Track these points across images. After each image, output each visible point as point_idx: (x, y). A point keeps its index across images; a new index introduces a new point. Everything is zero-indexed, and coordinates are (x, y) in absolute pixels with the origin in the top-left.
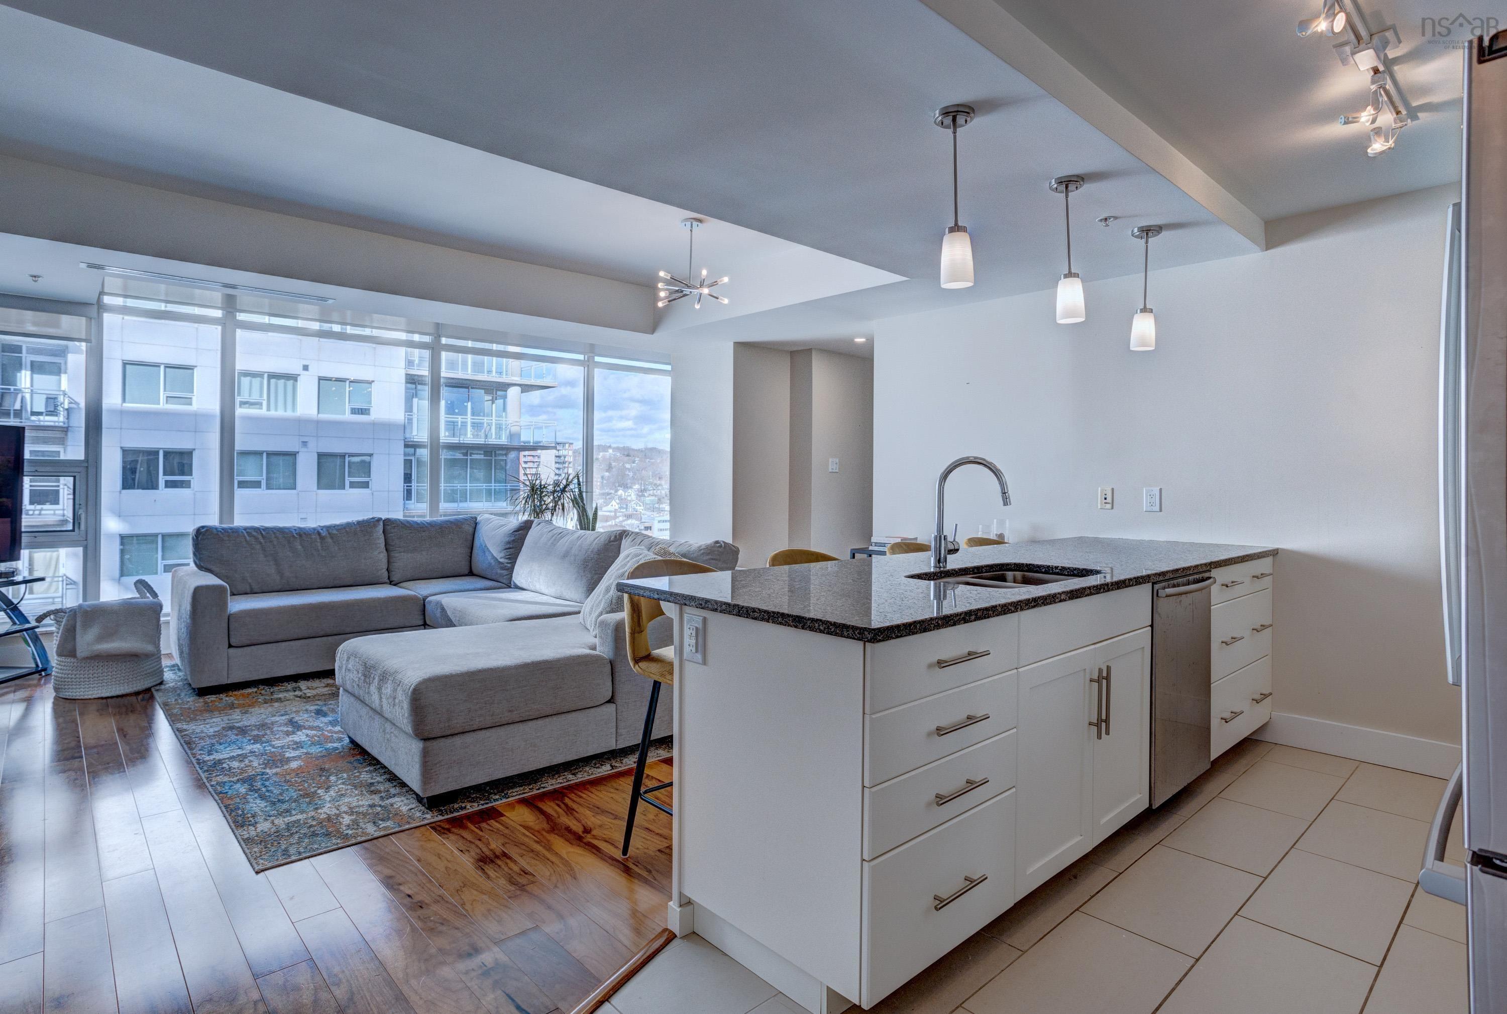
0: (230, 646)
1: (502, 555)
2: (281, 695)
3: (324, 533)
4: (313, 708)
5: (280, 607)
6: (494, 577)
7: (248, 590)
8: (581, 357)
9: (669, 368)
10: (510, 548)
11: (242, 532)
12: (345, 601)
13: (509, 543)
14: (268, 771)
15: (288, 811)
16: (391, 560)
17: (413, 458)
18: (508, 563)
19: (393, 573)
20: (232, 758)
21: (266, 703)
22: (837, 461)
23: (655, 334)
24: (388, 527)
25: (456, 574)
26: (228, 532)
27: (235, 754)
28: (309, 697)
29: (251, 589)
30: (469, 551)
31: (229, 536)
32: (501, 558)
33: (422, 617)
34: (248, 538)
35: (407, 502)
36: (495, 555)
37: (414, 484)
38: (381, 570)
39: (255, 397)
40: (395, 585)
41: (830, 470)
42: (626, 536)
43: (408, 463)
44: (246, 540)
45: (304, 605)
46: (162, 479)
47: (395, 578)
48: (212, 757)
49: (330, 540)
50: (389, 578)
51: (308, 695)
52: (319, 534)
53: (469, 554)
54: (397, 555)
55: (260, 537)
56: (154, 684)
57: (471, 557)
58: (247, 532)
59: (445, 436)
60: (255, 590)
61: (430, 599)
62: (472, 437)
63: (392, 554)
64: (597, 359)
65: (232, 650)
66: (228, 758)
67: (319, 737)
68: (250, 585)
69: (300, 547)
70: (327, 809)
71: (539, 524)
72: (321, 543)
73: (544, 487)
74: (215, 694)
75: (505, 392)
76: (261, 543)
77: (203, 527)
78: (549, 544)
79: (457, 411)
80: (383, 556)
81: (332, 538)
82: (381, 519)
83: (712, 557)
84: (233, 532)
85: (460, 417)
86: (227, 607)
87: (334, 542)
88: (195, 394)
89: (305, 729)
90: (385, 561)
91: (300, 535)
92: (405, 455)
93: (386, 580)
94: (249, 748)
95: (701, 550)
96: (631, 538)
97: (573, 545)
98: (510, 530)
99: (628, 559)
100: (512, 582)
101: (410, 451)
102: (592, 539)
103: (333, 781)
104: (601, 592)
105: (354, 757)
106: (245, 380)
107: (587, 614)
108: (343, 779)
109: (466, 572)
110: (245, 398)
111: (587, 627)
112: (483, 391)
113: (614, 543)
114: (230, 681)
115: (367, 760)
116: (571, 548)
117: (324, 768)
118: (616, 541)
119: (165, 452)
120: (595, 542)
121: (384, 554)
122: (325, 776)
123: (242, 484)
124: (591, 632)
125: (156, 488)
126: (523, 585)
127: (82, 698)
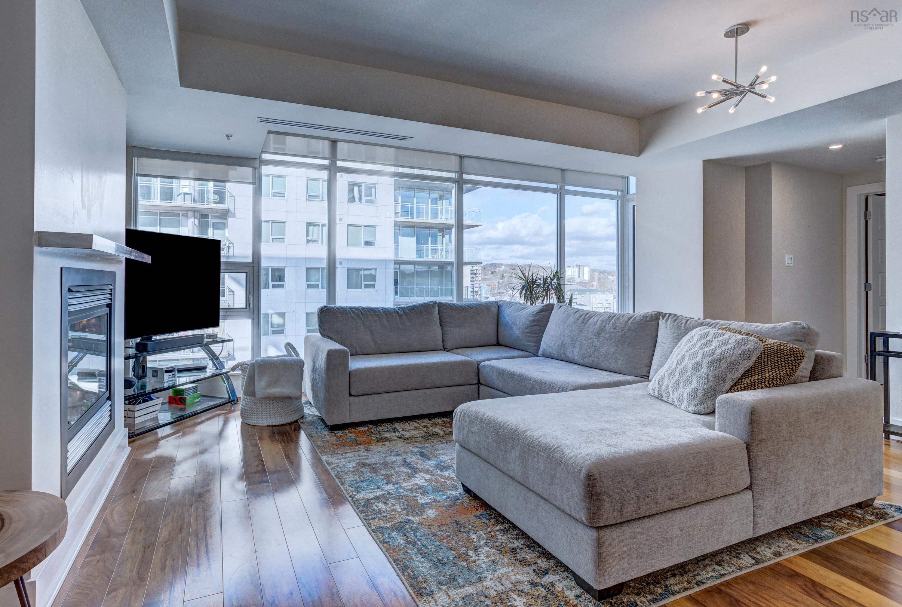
0: (351, 395)
2: (387, 435)
3: (400, 311)
4: (416, 450)
5: (382, 367)
6: (521, 348)
11: (349, 311)
12: (425, 364)
13: (533, 321)
14: (412, 518)
16: (444, 334)
17: (398, 271)
19: (447, 342)
20: (378, 499)
21: (378, 441)
22: (792, 256)
23: (643, 156)
24: (441, 309)
25: (488, 344)
26: (340, 310)
27: (377, 495)
28: (408, 439)
30: (496, 327)
31: (341, 313)
33: (477, 378)
34: (353, 315)
35: (396, 296)
37: (399, 286)
38: (439, 340)
40: (448, 351)
41: (786, 264)
42: (664, 317)
43: (396, 273)
45: (398, 366)
46: (271, 283)
47: (448, 345)
49: (405, 317)
50: (443, 346)
51: (406, 436)
53: (496, 329)
54: (448, 329)
56: (299, 417)
57: (497, 331)
58: (352, 311)
59: (416, 257)
60: (359, 353)
61: (483, 364)
62: (431, 257)
63: (446, 328)
64: (567, 188)
65: (352, 398)
67: (436, 483)
68: (356, 349)
69: (386, 322)
71: (561, 307)
75: (450, 230)
76: (361, 319)
77: (325, 307)
79: (423, 242)
80: (439, 330)
82: (437, 302)
84: (343, 311)
85: (425, 245)
86: (349, 366)
88: (286, 236)
89: (420, 472)
90: (440, 333)
92: (394, 269)
93: (442, 348)
94: (385, 488)
95: (778, 331)
96: (670, 318)
97: (606, 324)
98: (534, 312)
99: (709, 338)
100: (540, 352)
101: (397, 266)
102: (626, 319)
103: (475, 540)
104: (686, 368)
105: (477, 510)
106: (311, 228)
107: (667, 388)
108: (483, 539)
109: (495, 343)
110: (310, 238)
111: (665, 399)
112: (437, 230)
113: (651, 323)
114: (351, 421)
115: (491, 515)
116: (605, 326)
117: (459, 522)
118: (653, 321)
119: (272, 269)
120: (630, 321)
121: (440, 328)
122: (464, 532)
123: (309, 286)
124: (678, 407)
125: (268, 288)
126: (553, 355)
127: (258, 424)
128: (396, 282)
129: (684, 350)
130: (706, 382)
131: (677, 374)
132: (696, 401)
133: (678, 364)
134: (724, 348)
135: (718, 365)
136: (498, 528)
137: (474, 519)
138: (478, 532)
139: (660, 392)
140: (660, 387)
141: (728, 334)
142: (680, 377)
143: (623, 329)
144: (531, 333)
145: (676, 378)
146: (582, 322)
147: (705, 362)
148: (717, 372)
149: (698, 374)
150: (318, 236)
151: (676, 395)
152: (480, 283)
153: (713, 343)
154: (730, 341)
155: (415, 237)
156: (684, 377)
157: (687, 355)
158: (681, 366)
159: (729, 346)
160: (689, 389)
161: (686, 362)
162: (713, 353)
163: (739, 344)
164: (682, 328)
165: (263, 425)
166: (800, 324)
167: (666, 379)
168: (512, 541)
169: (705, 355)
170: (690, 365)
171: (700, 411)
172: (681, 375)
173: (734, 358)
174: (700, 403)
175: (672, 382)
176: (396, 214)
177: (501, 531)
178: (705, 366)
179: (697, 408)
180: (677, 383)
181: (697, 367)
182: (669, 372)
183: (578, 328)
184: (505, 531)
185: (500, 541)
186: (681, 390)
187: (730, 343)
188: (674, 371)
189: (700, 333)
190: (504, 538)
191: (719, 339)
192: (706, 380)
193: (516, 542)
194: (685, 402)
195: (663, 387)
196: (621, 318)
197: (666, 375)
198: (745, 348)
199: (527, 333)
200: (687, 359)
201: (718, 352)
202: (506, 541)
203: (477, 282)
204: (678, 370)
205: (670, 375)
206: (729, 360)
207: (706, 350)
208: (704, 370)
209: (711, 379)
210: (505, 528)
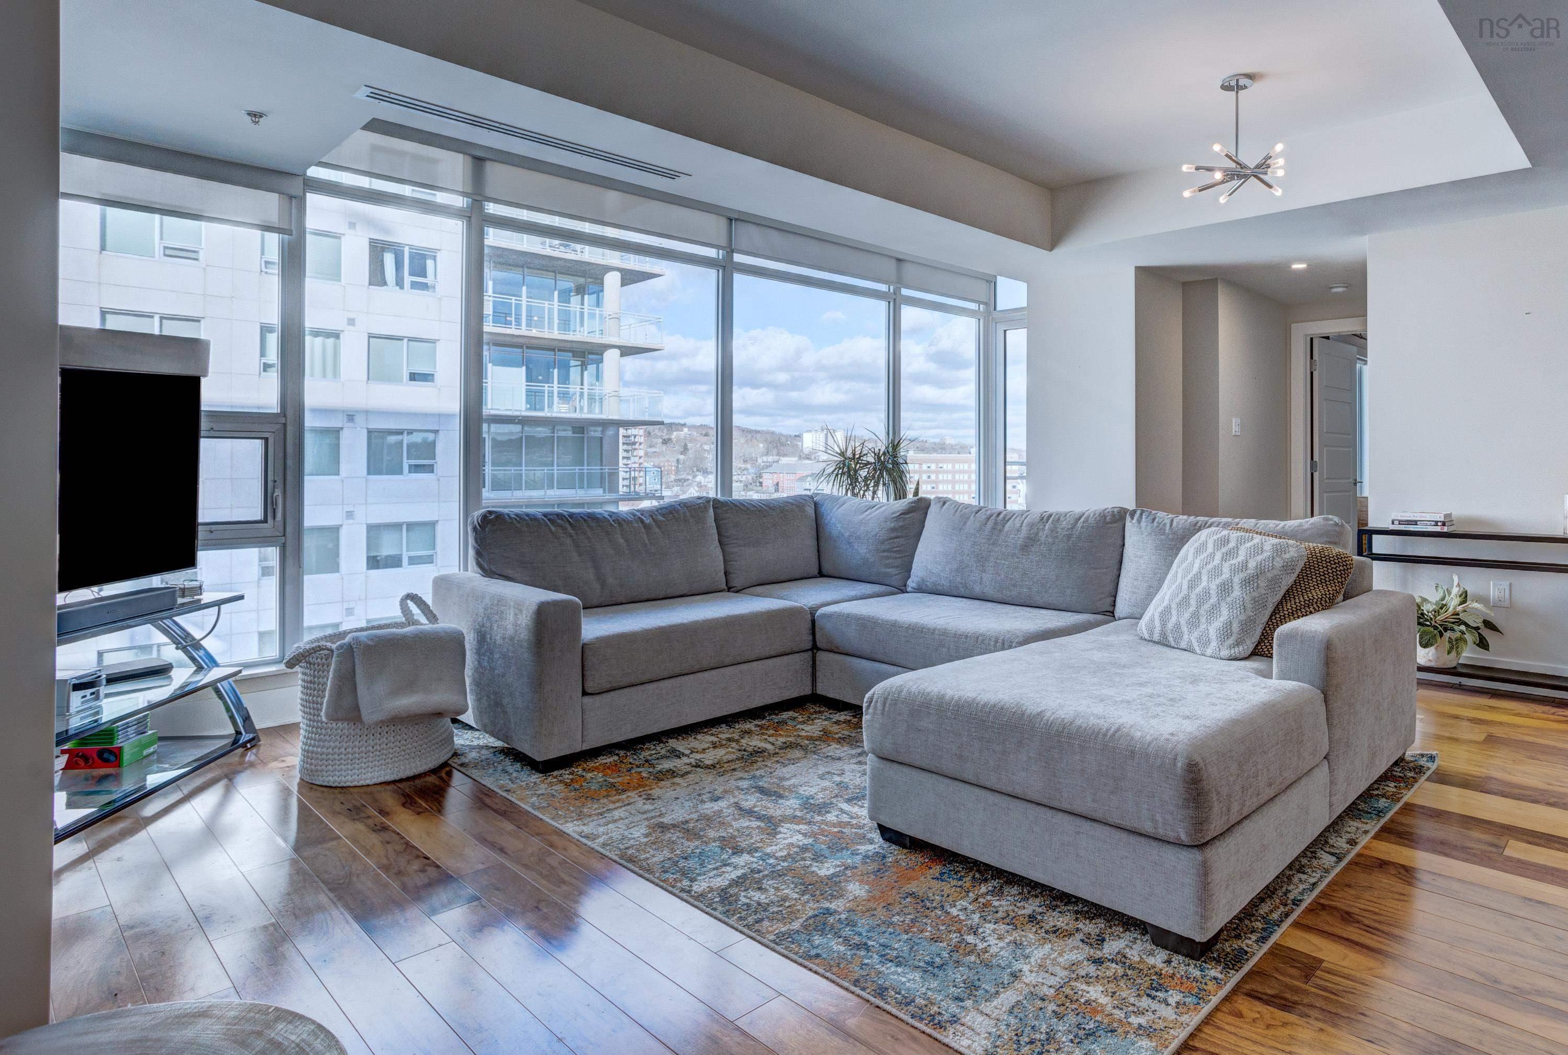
0: (588, 693)
2: (667, 765)
3: (648, 521)
4: (744, 784)
8: (883, 287)
11: (543, 520)
13: (894, 530)
21: (660, 779)
23: (1054, 252)
25: (805, 575)
26: (525, 520)
28: (714, 766)
31: (528, 525)
33: (811, 638)
34: (553, 528)
38: (719, 572)
40: (737, 592)
44: (551, 532)
48: (703, 886)
49: (657, 530)
50: (727, 583)
51: (708, 762)
54: (735, 550)
55: (567, 525)
58: (549, 520)
64: (905, 292)
65: (590, 699)
66: (731, 885)
69: (622, 541)
71: (945, 503)
72: (647, 534)
74: (570, 769)
76: (571, 536)
79: (540, 378)
80: (718, 552)
81: (659, 527)
84: (531, 519)
86: (581, 633)
87: (663, 533)
89: (782, 821)
93: (724, 586)
95: (1305, 530)
96: (1144, 517)
97: (1038, 529)
98: (894, 513)
99: (1232, 544)
100: (911, 584)
102: (1072, 521)
103: (962, 918)
104: (1207, 592)
105: (930, 868)
107: (1178, 626)
108: (973, 912)
109: (816, 572)
111: (1173, 644)
113: (1114, 525)
114: (585, 747)
115: (959, 872)
116: (1037, 534)
117: (913, 893)
118: (1116, 522)
120: (1080, 524)
121: (719, 549)
122: (935, 908)
124: (1199, 652)
126: (939, 588)
129: (1197, 566)
130: (1242, 611)
131: (1193, 602)
132: (1231, 641)
133: (1191, 587)
134: (1259, 558)
135: (1256, 584)
136: (983, 889)
137: (936, 885)
138: (957, 904)
139: (1163, 634)
140: (1164, 624)
141: (1257, 539)
142: (1199, 607)
143: (1069, 537)
144: (891, 552)
145: (1192, 609)
146: (993, 528)
147: (1236, 580)
148: (1255, 594)
149: (1228, 599)
151: (1196, 634)
152: (641, 461)
153: (1240, 552)
154: (1265, 548)
156: (1206, 606)
157: (1204, 571)
158: (1199, 590)
159: (1266, 555)
160: (1218, 623)
161: (1204, 584)
162: (1244, 566)
163: (1278, 551)
164: (1167, 531)
166: (1331, 520)
167: (1174, 612)
168: (1018, 904)
169: (1234, 571)
170: (1213, 587)
171: (1238, 655)
172: (1200, 603)
173: (1275, 572)
174: (1237, 644)
175: (1187, 615)
177: (992, 892)
178: (1237, 587)
179: (1233, 651)
180: (1196, 616)
181: (1225, 589)
182: (1177, 600)
183: (989, 539)
184: (998, 892)
185: (1001, 909)
186: (1203, 627)
187: (1266, 551)
188: (1186, 599)
189: (1215, 537)
190: (1003, 903)
191: (1249, 545)
192: (1242, 607)
193: (1026, 906)
194: (1214, 644)
195: (1170, 625)
196: (1062, 519)
197: (1174, 606)
198: (1287, 556)
199: (884, 551)
200: (1205, 578)
201: (1252, 564)
202: (1011, 908)
203: (637, 459)
204: (1193, 596)
205: (1179, 605)
206: (1269, 575)
207: (1233, 562)
208: (1237, 592)
209: (1249, 606)
210: (995, 887)
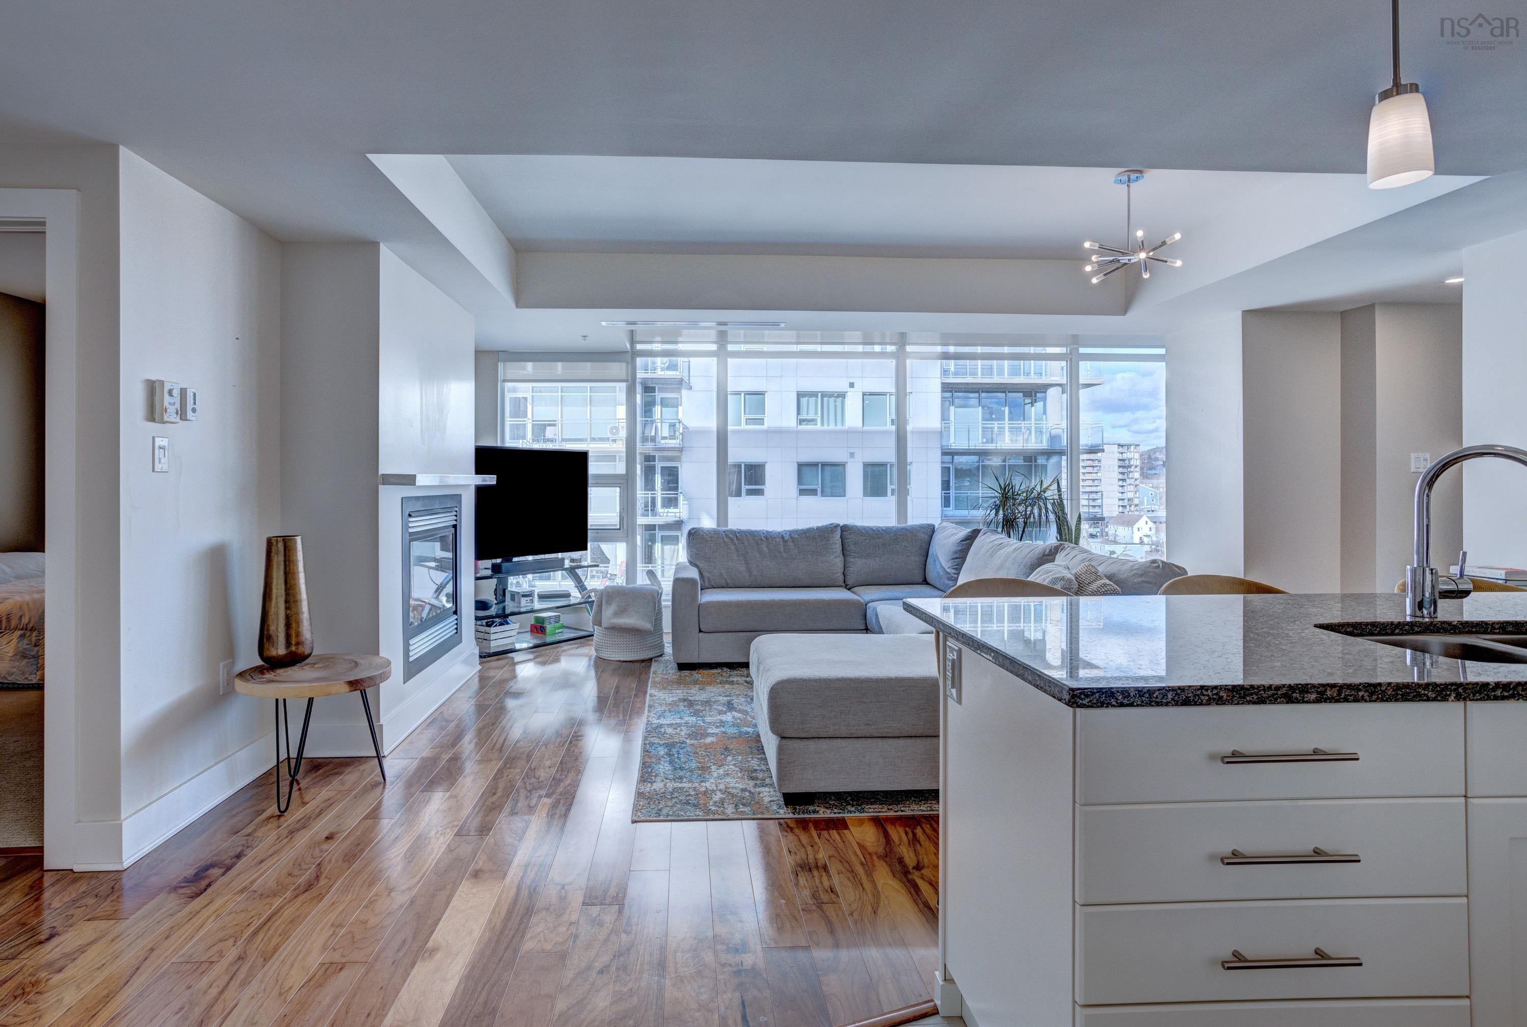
0: (700, 631)
1: (950, 564)
3: (787, 537)
5: (739, 601)
6: (942, 587)
7: (724, 585)
9: (1162, 351)
10: (957, 558)
13: (956, 552)
14: (688, 741)
15: (681, 778)
16: (847, 565)
17: (951, 466)
18: (954, 574)
19: (848, 577)
20: (670, 725)
21: (721, 683)
22: (1427, 456)
23: (1129, 315)
24: (845, 533)
25: (909, 582)
26: (711, 534)
27: (674, 722)
29: (727, 583)
30: (924, 559)
31: (711, 537)
32: (949, 568)
33: (864, 622)
34: (725, 539)
35: (945, 509)
36: (943, 564)
37: (952, 492)
38: (837, 573)
39: (811, 416)
40: (849, 589)
41: (1413, 470)
42: (1062, 549)
43: (946, 471)
44: (724, 541)
45: (758, 601)
46: (744, 488)
47: (850, 582)
48: (658, 721)
49: (791, 544)
50: (844, 582)
52: (783, 537)
53: (924, 562)
54: (852, 560)
55: (735, 539)
56: (656, 655)
57: (925, 565)
58: (726, 534)
59: (983, 443)
60: (730, 585)
61: (870, 605)
62: (1010, 442)
63: (848, 559)
64: (1082, 351)
65: (701, 635)
66: (668, 725)
67: (741, 721)
68: (726, 581)
69: (766, 549)
70: (709, 785)
71: (986, 533)
72: (784, 546)
73: (1017, 495)
74: (690, 670)
75: (1044, 394)
76: (735, 545)
77: (693, 529)
78: (987, 555)
79: (994, 416)
80: (839, 562)
81: (793, 541)
82: (839, 525)
83: (1145, 579)
84: (714, 534)
85: (998, 422)
86: (696, 598)
87: (796, 546)
88: (766, 415)
89: (736, 711)
90: (841, 565)
91: (767, 539)
92: (943, 462)
93: (841, 583)
94: (687, 719)
98: (958, 540)
101: (948, 458)
106: (804, 401)
109: (921, 580)
110: (804, 416)
112: (1022, 394)
113: (1049, 557)
114: (700, 661)
119: (746, 465)
121: (842, 558)
123: (803, 492)
125: (740, 496)
127: (609, 659)
128: (946, 485)
146: (990, 555)
150: (816, 414)
155: (980, 407)
165: (613, 659)
176: (944, 371)
